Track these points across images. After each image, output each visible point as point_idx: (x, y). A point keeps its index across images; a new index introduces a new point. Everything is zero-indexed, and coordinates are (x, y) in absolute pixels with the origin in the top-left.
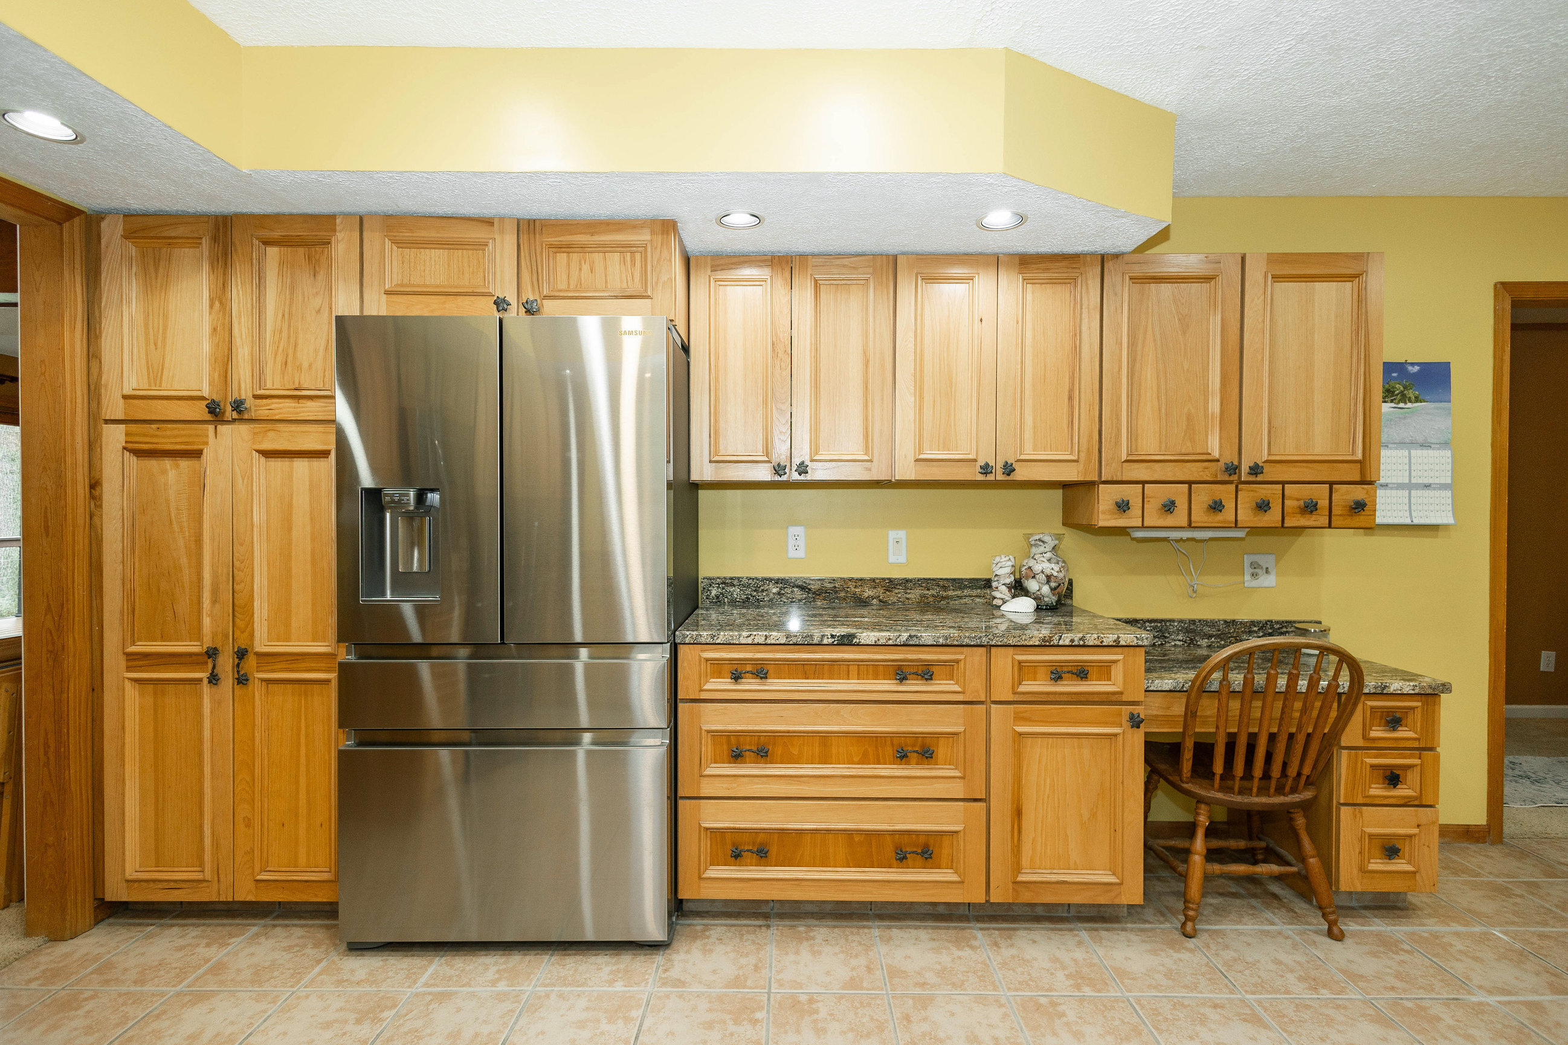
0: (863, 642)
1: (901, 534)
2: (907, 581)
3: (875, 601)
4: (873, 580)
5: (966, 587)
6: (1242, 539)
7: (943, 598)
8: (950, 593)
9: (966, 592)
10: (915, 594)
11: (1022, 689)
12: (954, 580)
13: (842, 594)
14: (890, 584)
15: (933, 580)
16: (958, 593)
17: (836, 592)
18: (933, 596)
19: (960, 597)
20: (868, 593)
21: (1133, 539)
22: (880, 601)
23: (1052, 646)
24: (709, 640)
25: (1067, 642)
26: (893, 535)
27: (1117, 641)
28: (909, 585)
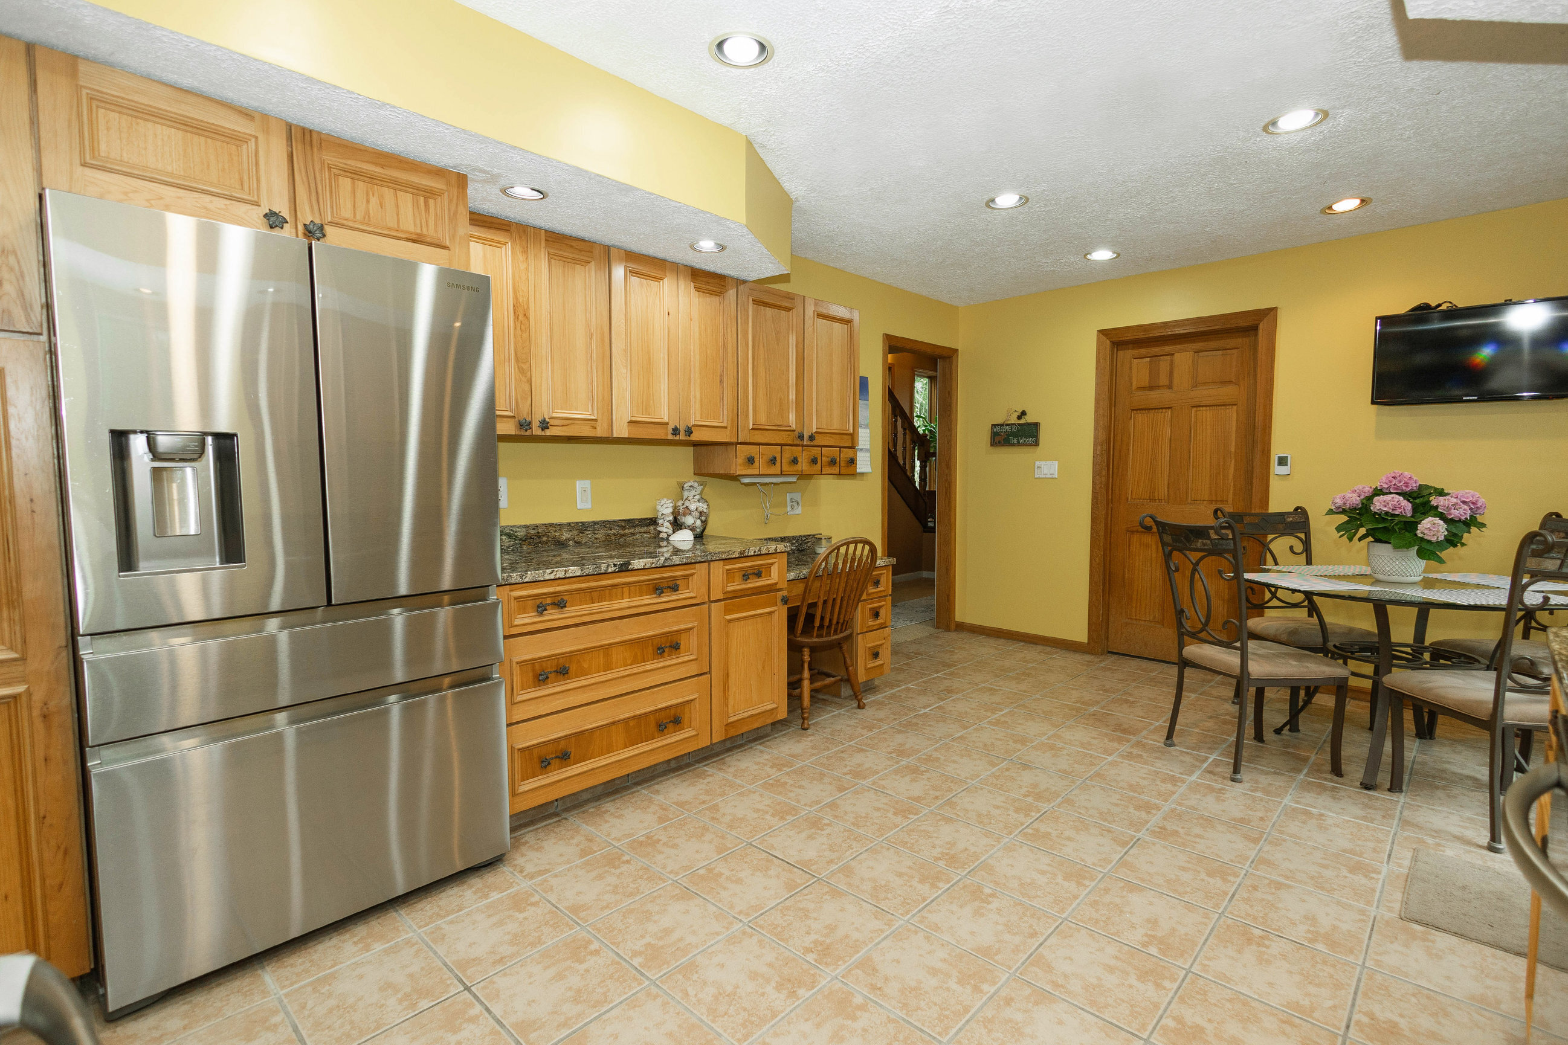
0: (636, 567)
1: (587, 484)
2: (595, 523)
3: (571, 543)
4: (569, 524)
5: (637, 526)
6: (795, 482)
7: (622, 536)
8: (627, 531)
9: (637, 530)
10: (601, 534)
11: (729, 589)
12: (629, 520)
13: (545, 539)
14: (582, 527)
15: (614, 521)
16: (632, 530)
17: (539, 537)
18: (614, 534)
19: (633, 534)
20: (566, 535)
21: (742, 484)
22: (575, 542)
23: (745, 557)
24: (519, 580)
25: (752, 553)
26: (580, 484)
27: (776, 550)
28: (597, 526)
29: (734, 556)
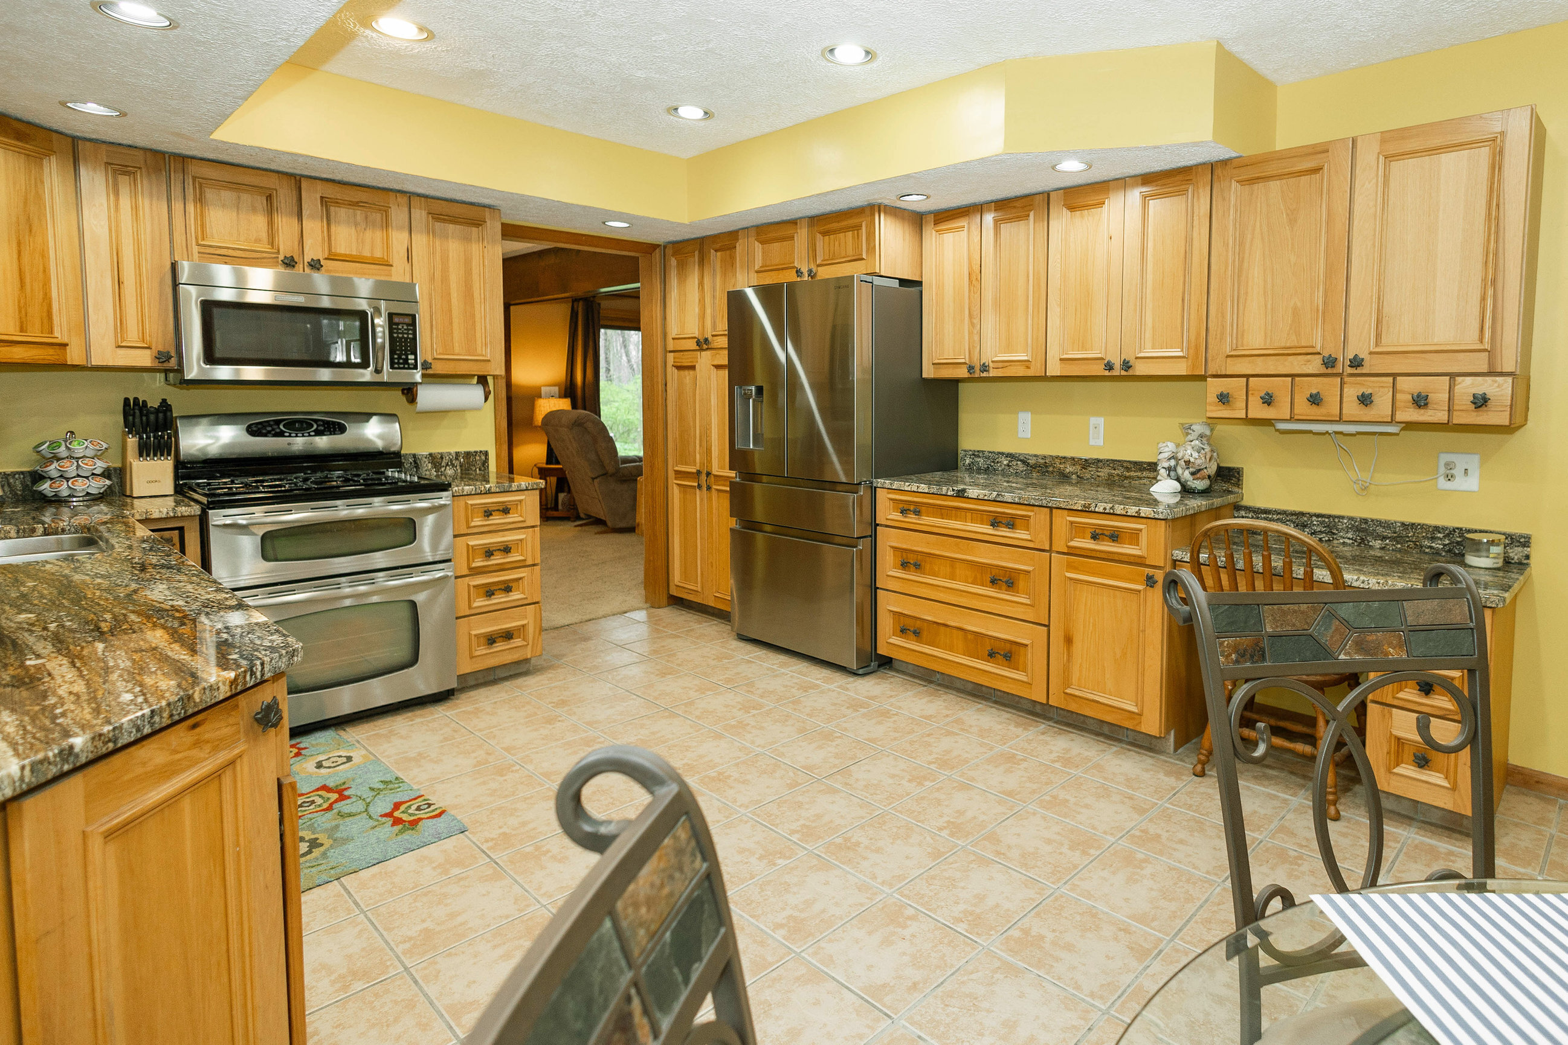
0: (970, 496)
1: (1100, 421)
2: (1099, 461)
3: (1074, 477)
4: (1073, 459)
5: (1145, 469)
6: (1397, 434)
7: (1126, 478)
8: (1132, 474)
9: (1145, 474)
10: (1104, 473)
11: (1072, 544)
12: (1135, 463)
13: (1051, 469)
14: (1086, 463)
15: (1119, 461)
16: (1139, 474)
17: (1046, 467)
18: (1118, 475)
19: (1140, 478)
20: (1069, 469)
21: (1277, 430)
22: (1078, 476)
23: (1091, 512)
24: (889, 486)
25: (1101, 510)
26: (1095, 420)
27: (1138, 512)
28: (1100, 464)
29: (1075, 508)
